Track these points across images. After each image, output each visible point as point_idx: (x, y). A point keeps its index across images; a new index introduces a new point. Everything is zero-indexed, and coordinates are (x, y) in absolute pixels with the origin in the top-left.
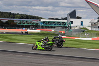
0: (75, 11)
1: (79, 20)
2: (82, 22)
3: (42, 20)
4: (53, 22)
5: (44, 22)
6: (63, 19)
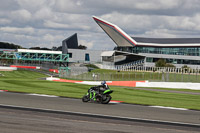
0: (75, 35)
1: (83, 52)
2: (87, 55)
3: (20, 50)
4: (39, 54)
5: (23, 54)
6: (55, 49)
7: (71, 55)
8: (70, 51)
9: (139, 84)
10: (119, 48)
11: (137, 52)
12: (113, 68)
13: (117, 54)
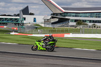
0: (27, 7)
1: (32, 17)
2: (35, 18)
4: (6, 19)
6: (15, 15)
7: (25, 19)
8: (24, 16)
9: (66, 36)
10: (54, 14)
11: (65, 16)
12: (50, 26)
13: (53, 18)
